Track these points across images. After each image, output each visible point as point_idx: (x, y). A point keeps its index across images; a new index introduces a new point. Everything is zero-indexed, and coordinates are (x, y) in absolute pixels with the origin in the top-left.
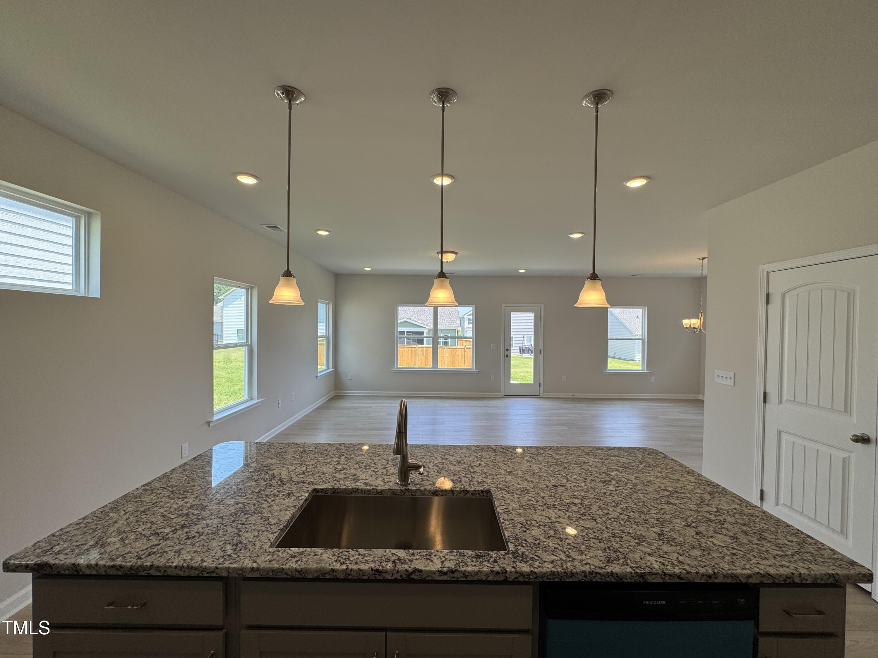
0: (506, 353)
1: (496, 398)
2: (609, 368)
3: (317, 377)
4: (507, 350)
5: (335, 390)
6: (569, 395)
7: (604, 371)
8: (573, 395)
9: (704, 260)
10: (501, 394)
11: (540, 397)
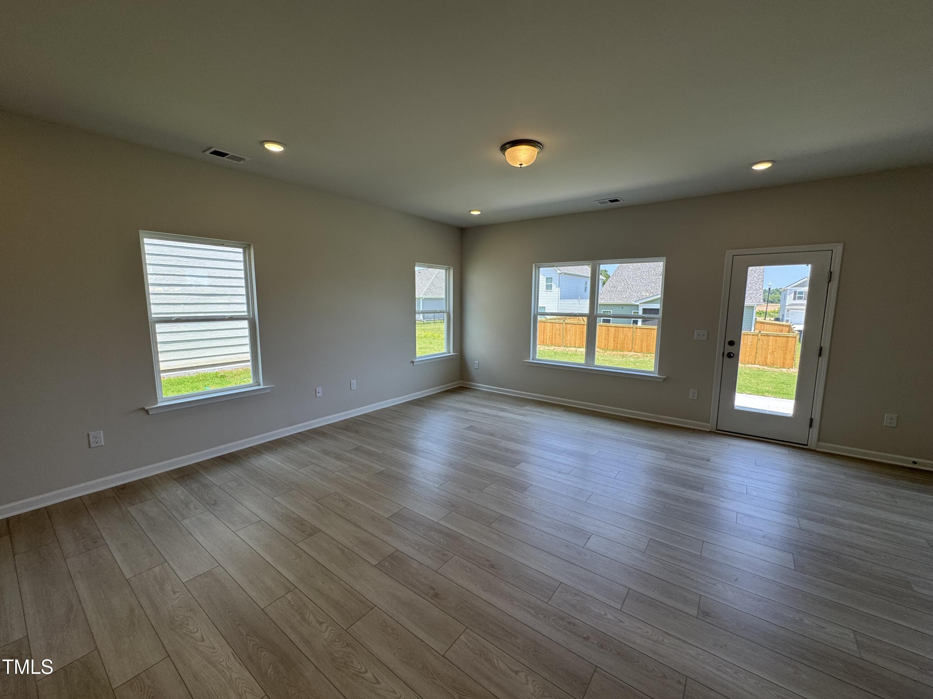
0: (729, 349)
1: (694, 430)
3: (413, 362)
4: (732, 343)
5: (461, 379)
6: (900, 460)
8: (915, 463)
10: (709, 426)
11: (810, 450)
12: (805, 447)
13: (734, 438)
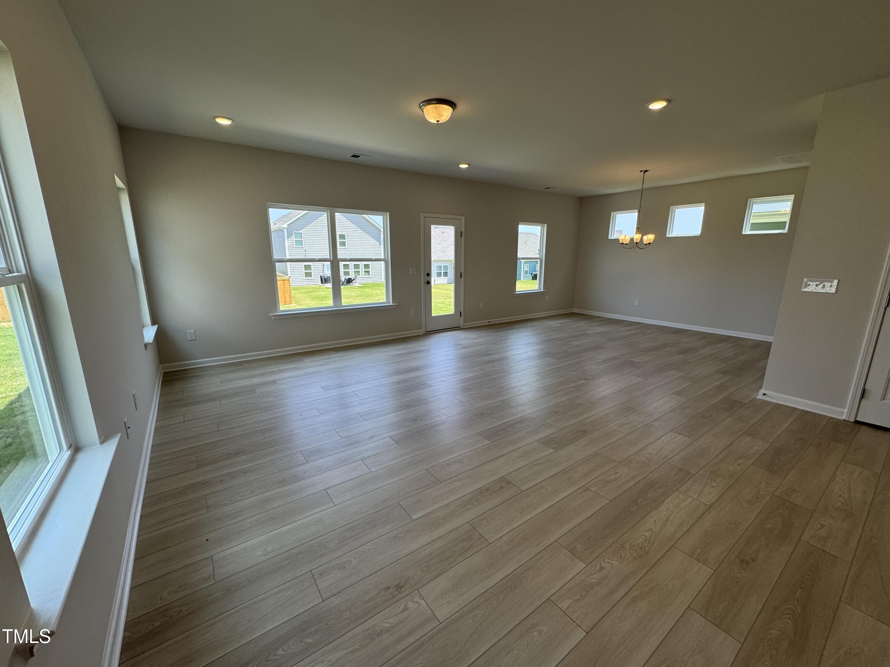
0: (428, 279)
2: (517, 290)
3: (145, 346)
4: (428, 275)
5: (162, 363)
6: (485, 322)
7: (513, 293)
8: (489, 322)
9: (646, 173)
10: (422, 331)
12: (460, 328)
13: (438, 333)
